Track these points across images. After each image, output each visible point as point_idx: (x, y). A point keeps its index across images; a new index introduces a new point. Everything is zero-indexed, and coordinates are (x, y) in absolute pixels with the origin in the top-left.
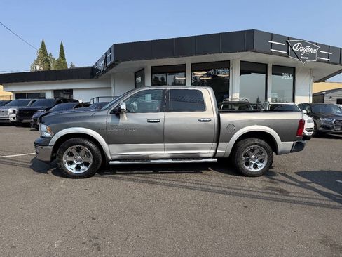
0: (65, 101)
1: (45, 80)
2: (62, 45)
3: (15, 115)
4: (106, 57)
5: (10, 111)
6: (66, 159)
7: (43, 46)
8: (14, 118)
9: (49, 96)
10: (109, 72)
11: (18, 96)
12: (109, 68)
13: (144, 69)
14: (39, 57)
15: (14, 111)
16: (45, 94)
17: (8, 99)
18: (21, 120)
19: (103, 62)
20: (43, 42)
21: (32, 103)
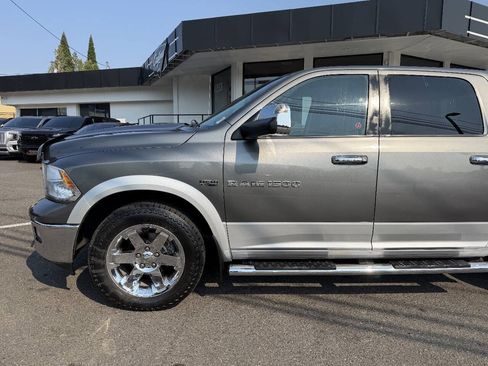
0: (99, 120)
1: (66, 87)
2: (91, 40)
3: (15, 142)
4: (168, 45)
5: (8, 135)
6: (113, 259)
7: (64, 42)
8: (14, 147)
9: (73, 112)
10: (171, 73)
11: (24, 112)
12: (172, 65)
13: (230, 67)
14: (57, 58)
15: (15, 137)
16: (65, 109)
17: (8, 117)
18: (26, 150)
19: (162, 55)
20: (64, 36)
21: (44, 123)
